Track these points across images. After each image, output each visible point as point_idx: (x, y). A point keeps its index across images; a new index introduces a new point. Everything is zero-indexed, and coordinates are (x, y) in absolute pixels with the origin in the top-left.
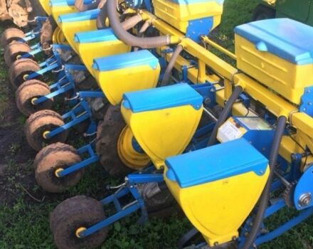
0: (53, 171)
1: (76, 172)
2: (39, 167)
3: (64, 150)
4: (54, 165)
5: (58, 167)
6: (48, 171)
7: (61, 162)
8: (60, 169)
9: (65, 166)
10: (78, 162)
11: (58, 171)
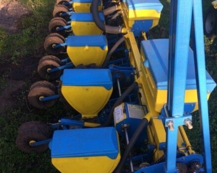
0: (38, 97)
1: (52, 100)
2: (30, 94)
3: (45, 87)
4: (39, 94)
5: (41, 96)
6: (35, 96)
7: (43, 93)
8: (42, 97)
9: (45, 95)
10: (53, 95)
11: (41, 98)
